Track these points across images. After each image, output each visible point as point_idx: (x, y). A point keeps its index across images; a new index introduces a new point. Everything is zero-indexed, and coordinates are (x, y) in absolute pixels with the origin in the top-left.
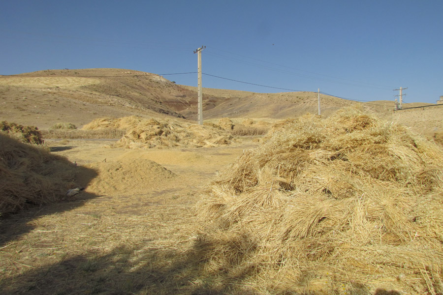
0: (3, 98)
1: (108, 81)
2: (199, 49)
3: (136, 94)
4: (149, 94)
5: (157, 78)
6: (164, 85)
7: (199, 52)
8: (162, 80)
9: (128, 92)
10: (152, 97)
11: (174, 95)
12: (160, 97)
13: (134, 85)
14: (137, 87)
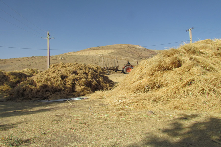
0: (88, 60)
1: (117, 50)
2: (190, 29)
3: (130, 55)
4: (135, 55)
5: (138, 47)
6: (142, 50)
7: (190, 31)
8: (141, 48)
9: (127, 55)
10: (137, 56)
11: (147, 54)
12: (141, 56)
13: (128, 51)
14: (129, 52)
